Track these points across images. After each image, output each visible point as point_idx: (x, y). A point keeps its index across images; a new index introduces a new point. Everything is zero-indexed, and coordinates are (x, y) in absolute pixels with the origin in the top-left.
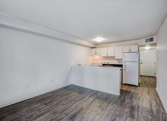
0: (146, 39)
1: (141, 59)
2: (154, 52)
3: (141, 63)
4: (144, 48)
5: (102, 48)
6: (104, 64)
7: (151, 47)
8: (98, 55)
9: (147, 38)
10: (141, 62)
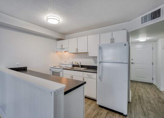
0: (143, 16)
1: (131, 58)
2: (152, 47)
3: (132, 63)
4: (138, 39)
5: (70, 40)
6: (74, 64)
7: (148, 38)
8: (65, 50)
9: (145, 15)
10: (131, 61)
